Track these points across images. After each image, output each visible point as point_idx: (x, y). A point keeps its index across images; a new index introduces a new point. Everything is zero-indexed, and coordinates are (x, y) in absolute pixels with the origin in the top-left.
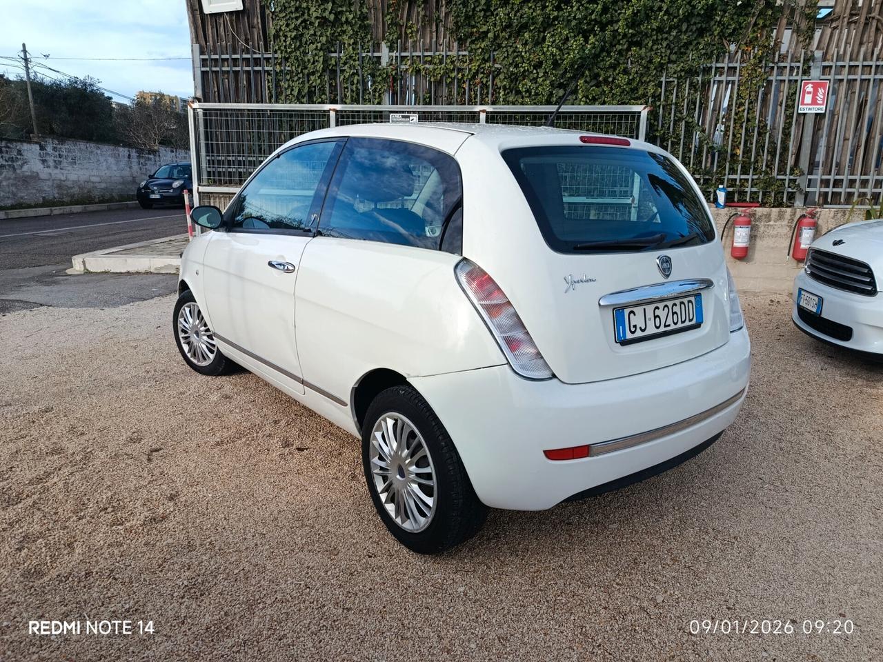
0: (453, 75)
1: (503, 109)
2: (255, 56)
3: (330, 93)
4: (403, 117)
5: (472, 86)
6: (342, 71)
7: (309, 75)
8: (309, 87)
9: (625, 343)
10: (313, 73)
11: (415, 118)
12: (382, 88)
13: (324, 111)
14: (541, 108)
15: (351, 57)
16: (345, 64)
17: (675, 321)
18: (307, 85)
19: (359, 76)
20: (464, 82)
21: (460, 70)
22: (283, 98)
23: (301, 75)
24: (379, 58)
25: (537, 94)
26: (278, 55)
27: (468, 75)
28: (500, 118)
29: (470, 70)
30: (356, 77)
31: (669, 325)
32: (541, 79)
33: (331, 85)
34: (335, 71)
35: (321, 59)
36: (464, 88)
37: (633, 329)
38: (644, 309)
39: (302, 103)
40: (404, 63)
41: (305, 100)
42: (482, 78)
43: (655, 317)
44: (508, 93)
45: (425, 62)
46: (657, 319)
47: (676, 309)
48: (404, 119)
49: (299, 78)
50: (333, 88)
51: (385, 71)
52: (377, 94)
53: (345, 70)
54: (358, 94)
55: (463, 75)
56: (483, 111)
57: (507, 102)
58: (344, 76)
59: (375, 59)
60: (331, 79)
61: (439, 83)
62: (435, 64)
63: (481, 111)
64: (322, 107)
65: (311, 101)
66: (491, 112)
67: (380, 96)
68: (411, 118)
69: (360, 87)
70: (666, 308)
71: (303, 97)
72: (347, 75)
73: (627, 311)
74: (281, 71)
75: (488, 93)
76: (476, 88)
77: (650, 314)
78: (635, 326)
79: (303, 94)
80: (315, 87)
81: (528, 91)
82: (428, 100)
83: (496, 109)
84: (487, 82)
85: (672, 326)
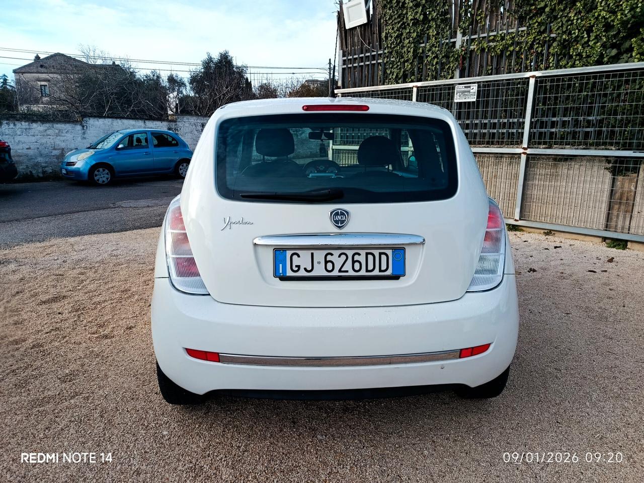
0: (511, 48)
1: (551, 73)
2: (373, 53)
3: (418, 74)
4: (465, 87)
5: (529, 56)
6: (427, 57)
7: (404, 62)
8: (404, 72)
9: (284, 278)
10: (407, 61)
11: (474, 87)
12: (453, 66)
13: (410, 88)
14: (591, 69)
15: (433, 45)
16: (429, 51)
17: (357, 269)
18: (402, 70)
19: (438, 59)
20: (522, 54)
21: (519, 43)
22: (387, 81)
23: (399, 64)
24: (454, 43)
25: (588, 56)
26: (386, 51)
27: (525, 47)
28: (549, 81)
29: (527, 43)
30: (436, 60)
31: (347, 271)
32: (593, 42)
33: (419, 68)
34: (422, 57)
35: (412, 50)
36: (522, 58)
37: (296, 269)
38: (312, 254)
39: (399, 83)
40: (473, 44)
41: (400, 81)
42: (537, 47)
43: (327, 262)
44: (562, 58)
45: (489, 41)
46: (330, 264)
48: (466, 89)
49: (398, 66)
50: (420, 70)
51: (457, 53)
52: (450, 71)
53: (429, 55)
54: (437, 73)
55: (521, 48)
56: (533, 77)
57: (558, 66)
58: (427, 60)
59: (451, 44)
60: (419, 64)
61: (500, 57)
62: (497, 41)
63: (531, 77)
64: (408, 85)
65: (405, 82)
66: (540, 77)
67: (453, 73)
68: (472, 88)
69: (438, 67)
70: (344, 257)
71: (400, 79)
72: (429, 59)
73: (289, 253)
74: (387, 62)
75: (542, 60)
76: (532, 57)
77: (319, 259)
78: (298, 267)
79: (399, 76)
80: (408, 71)
81: (580, 55)
82: (490, 72)
83: (545, 73)
84: (542, 51)
85: (351, 273)
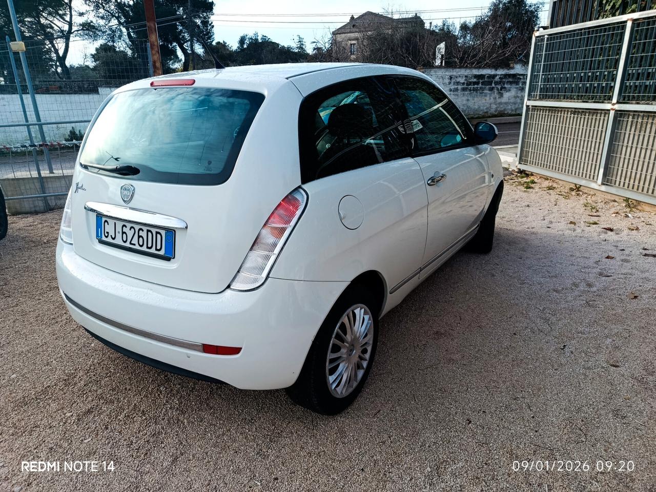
9: (101, 241)
13: (623, 22)
17: (141, 244)
31: (134, 245)
37: (106, 235)
38: (115, 223)
43: (123, 233)
46: (124, 235)
47: (143, 234)
70: (132, 229)
73: (103, 220)
77: (119, 229)
78: (108, 233)
85: (137, 247)
